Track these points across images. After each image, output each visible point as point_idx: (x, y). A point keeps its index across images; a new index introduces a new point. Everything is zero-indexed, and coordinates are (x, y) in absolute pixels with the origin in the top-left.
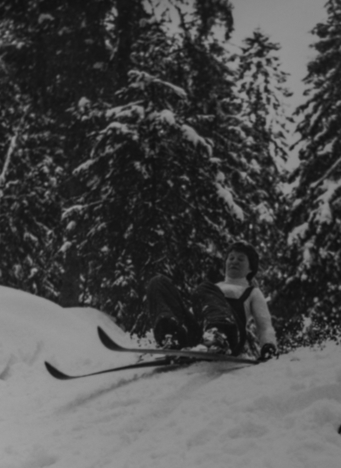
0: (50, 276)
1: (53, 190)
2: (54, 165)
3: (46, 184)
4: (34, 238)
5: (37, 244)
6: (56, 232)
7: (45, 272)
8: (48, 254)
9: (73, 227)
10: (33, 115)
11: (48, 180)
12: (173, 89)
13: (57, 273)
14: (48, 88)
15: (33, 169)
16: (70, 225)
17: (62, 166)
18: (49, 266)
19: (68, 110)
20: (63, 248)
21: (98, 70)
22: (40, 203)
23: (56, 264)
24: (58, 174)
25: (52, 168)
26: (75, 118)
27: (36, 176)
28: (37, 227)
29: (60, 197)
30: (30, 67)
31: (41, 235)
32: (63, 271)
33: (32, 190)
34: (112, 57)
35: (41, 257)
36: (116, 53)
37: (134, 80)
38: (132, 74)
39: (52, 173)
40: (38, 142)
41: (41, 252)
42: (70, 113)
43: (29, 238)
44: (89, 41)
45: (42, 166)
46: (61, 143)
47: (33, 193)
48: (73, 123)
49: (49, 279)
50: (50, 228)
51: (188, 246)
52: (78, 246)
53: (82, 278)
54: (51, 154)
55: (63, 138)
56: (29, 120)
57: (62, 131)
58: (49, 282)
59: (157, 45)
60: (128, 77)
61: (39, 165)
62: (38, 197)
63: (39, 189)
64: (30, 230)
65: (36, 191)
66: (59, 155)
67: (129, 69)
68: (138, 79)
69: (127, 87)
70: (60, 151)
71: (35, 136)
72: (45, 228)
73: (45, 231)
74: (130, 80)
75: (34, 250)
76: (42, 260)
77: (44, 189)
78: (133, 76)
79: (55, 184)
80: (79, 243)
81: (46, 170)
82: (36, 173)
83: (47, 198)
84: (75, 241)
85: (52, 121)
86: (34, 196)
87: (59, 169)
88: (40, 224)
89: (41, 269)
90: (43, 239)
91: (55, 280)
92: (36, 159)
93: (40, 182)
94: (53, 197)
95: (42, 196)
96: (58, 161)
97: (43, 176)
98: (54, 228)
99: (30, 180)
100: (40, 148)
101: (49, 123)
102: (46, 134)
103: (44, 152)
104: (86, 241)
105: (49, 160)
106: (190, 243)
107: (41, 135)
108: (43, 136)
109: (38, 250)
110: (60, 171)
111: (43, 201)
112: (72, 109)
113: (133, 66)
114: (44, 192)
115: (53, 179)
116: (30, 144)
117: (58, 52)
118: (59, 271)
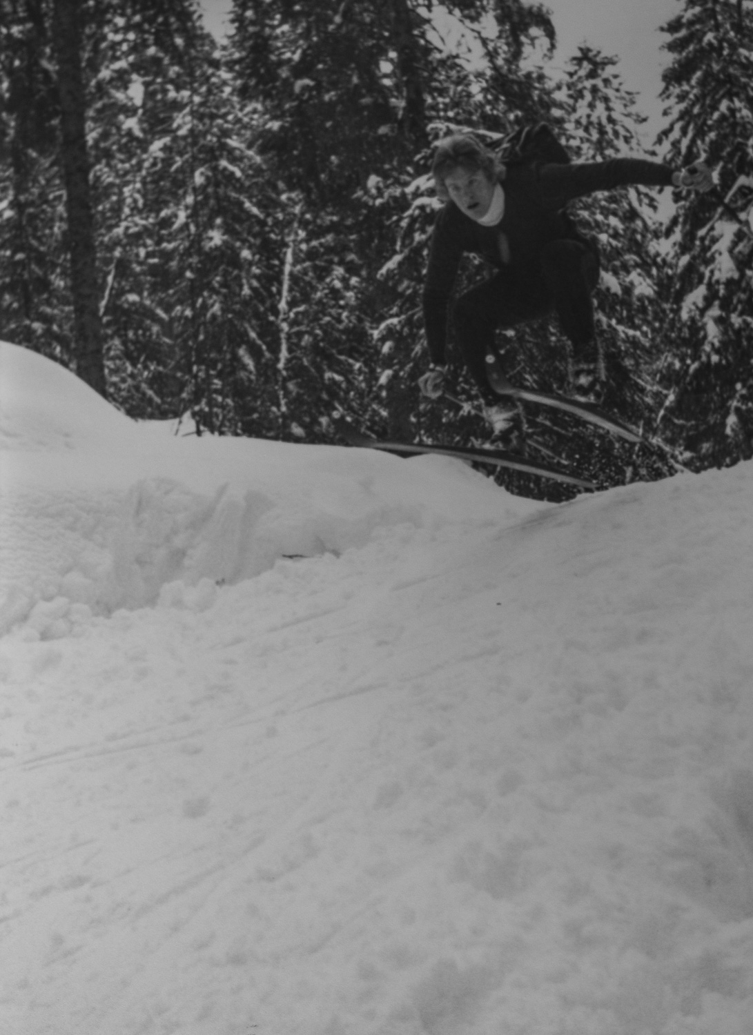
0: (368, 424)
1: (352, 310)
2: (347, 276)
3: (342, 303)
4: (338, 378)
5: (344, 385)
6: (366, 363)
7: (362, 419)
8: (361, 394)
9: (390, 349)
10: (308, 216)
11: (343, 298)
12: (491, 138)
13: (377, 418)
14: (323, 176)
15: (320, 287)
16: (386, 348)
17: (358, 275)
18: (365, 411)
19: (355, 196)
20: (383, 380)
21: (385, 135)
22: (339, 330)
23: (375, 406)
24: (355, 287)
25: (345, 280)
26: (366, 205)
27: (326, 295)
28: (340, 362)
29: (363, 316)
30: (295, 153)
31: (346, 371)
32: (384, 413)
33: (325, 315)
34: (400, 114)
35: (353, 400)
36: (404, 109)
37: (436, 137)
38: (432, 129)
39: (347, 287)
40: (322, 250)
41: (352, 394)
42: (359, 199)
43: (332, 380)
44: (366, 101)
45: (333, 280)
46: (352, 245)
47: (327, 319)
48: (364, 211)
49: (368, 428)
50: (357, 360)
51: (552, 344)
52: (401, 374)
53: (413, 419)
54: (341, 263)
55: (353, 237)
56: (304, 224)
57: (350, 230)
58: (369, 433)
59: (458, 83)
60: (427, 135)
61: (328, 280)
62: (333, 322)
63: (333, 311)
64: (331, 369)
65: (330, 315)
66: (352, 262)
67: (426, 125)
68: (441, 134)
69: (428, 147)
70: (351, 257)
71: (314, 243)
72: (351, 361)
73: (351, 366)
74: (430, 138)
75: (342, 394)
76: (354, 404)
77: (340, 311)
78: (434, 132)
79: (353, 302)
80: (401, 369)
81: (338, 284)
82: (326, 291)
83: (346, 321)
84: (396, 367)
85: (335, 218)
86: (329, 323)
87: (354, 281)
88: (342, 358)
89: (356, 416)
90: (350, 377)
91: (376, 428)
92: (323, 272)
93: (333, 302)
94: (353, 319)
95: (339, 321)
96: (352, 269)
97: (335, 294)
98: (362, 359)
99: (320, 302)
100: (326, 257)
101: (332, 221)
102: (330, 238)
103: (331, 262)
104: (411, 365)
105: (339, 271)
106: (553, 339)
107: (323, 240)
108: (327, 241)
109: (347, 392)
110: (357, 282)
111: (341, 327)
112: (359, 193)
113: (431, 119)
114: (340, 314)
115: (350, 294)
116: (312, 255)
117: (329, 124)
118: (379, 414)
